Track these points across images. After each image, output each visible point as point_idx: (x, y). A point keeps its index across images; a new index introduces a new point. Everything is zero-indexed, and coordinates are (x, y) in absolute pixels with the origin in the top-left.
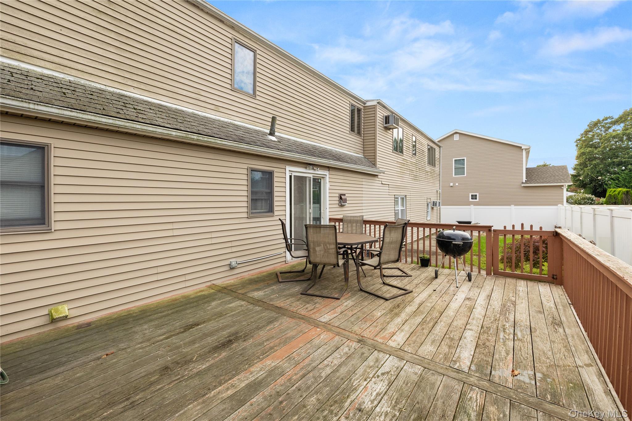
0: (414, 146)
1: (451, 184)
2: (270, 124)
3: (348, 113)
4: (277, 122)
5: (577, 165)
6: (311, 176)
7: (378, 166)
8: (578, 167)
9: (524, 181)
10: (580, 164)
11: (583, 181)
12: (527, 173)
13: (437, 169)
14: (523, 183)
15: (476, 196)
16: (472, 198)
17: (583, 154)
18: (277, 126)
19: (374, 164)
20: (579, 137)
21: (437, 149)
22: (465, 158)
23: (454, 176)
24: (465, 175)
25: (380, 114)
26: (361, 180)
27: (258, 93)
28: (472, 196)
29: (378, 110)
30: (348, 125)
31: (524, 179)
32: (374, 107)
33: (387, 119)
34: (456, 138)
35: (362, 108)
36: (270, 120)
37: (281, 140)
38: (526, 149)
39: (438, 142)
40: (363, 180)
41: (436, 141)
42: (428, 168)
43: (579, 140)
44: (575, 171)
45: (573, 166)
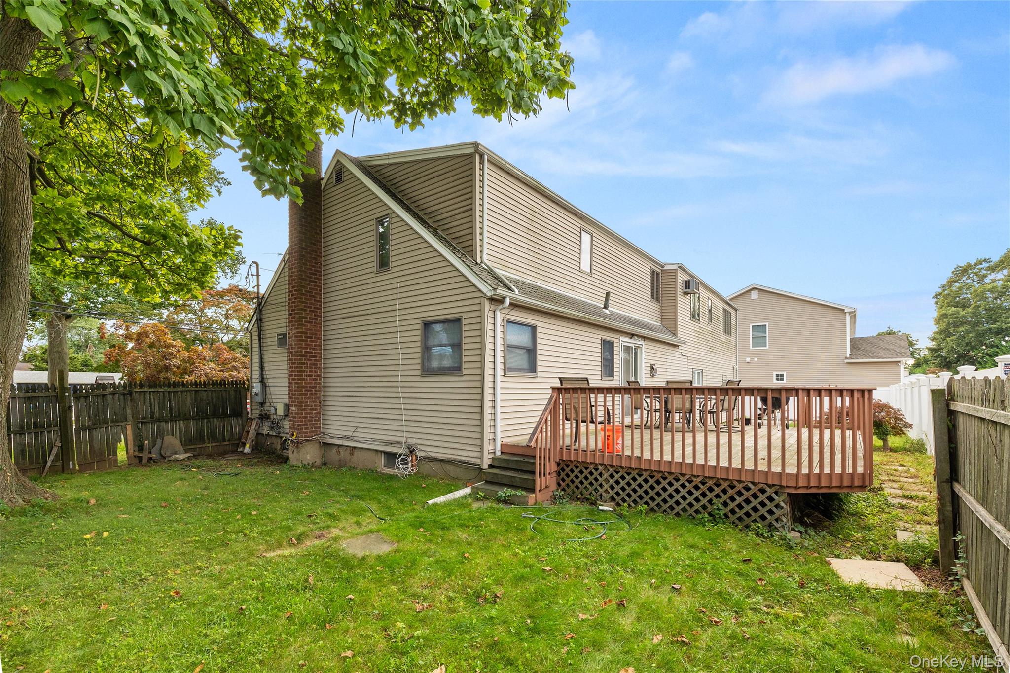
0: (710, 311)
1: (748, 360)
2: (604, 299)
3: (648, 278)
4: (611, 298)
5: (937, 333)
6: (632, 345)
7: (679, 335)
8: (938, 336)
9: (848, 356)
10: (941, 333)
11: (946, 358)
12: (851, 345)
13: (733, 339)
14: (846, 358)
15: (782, 375)
16: (777, 379)
17: (945, 316)
18: (610, 302)
19: (675, 334)
20: (940, 290)
21: (733, 312)
22: (767, 324)
23: (751, 348)
24: (767, 347)
25: (681, 277)
26: (665, 350)
27: (593, 271)
28: (777, 375)
29: (679, 274)
30: (648, 291)
31: (848, 353)
32: (675, 271)
33: (687, 284)
34: (755, 295)
35: (660, 271)
36: (605, 296)
37: (612, 313)
38: (850, 313)
39: (730, 300)
40: (668, 351)
41: (727, 299)
42: (724, 338)
43: (940, 294)
44: (934, 343)
45: (930, 334)
